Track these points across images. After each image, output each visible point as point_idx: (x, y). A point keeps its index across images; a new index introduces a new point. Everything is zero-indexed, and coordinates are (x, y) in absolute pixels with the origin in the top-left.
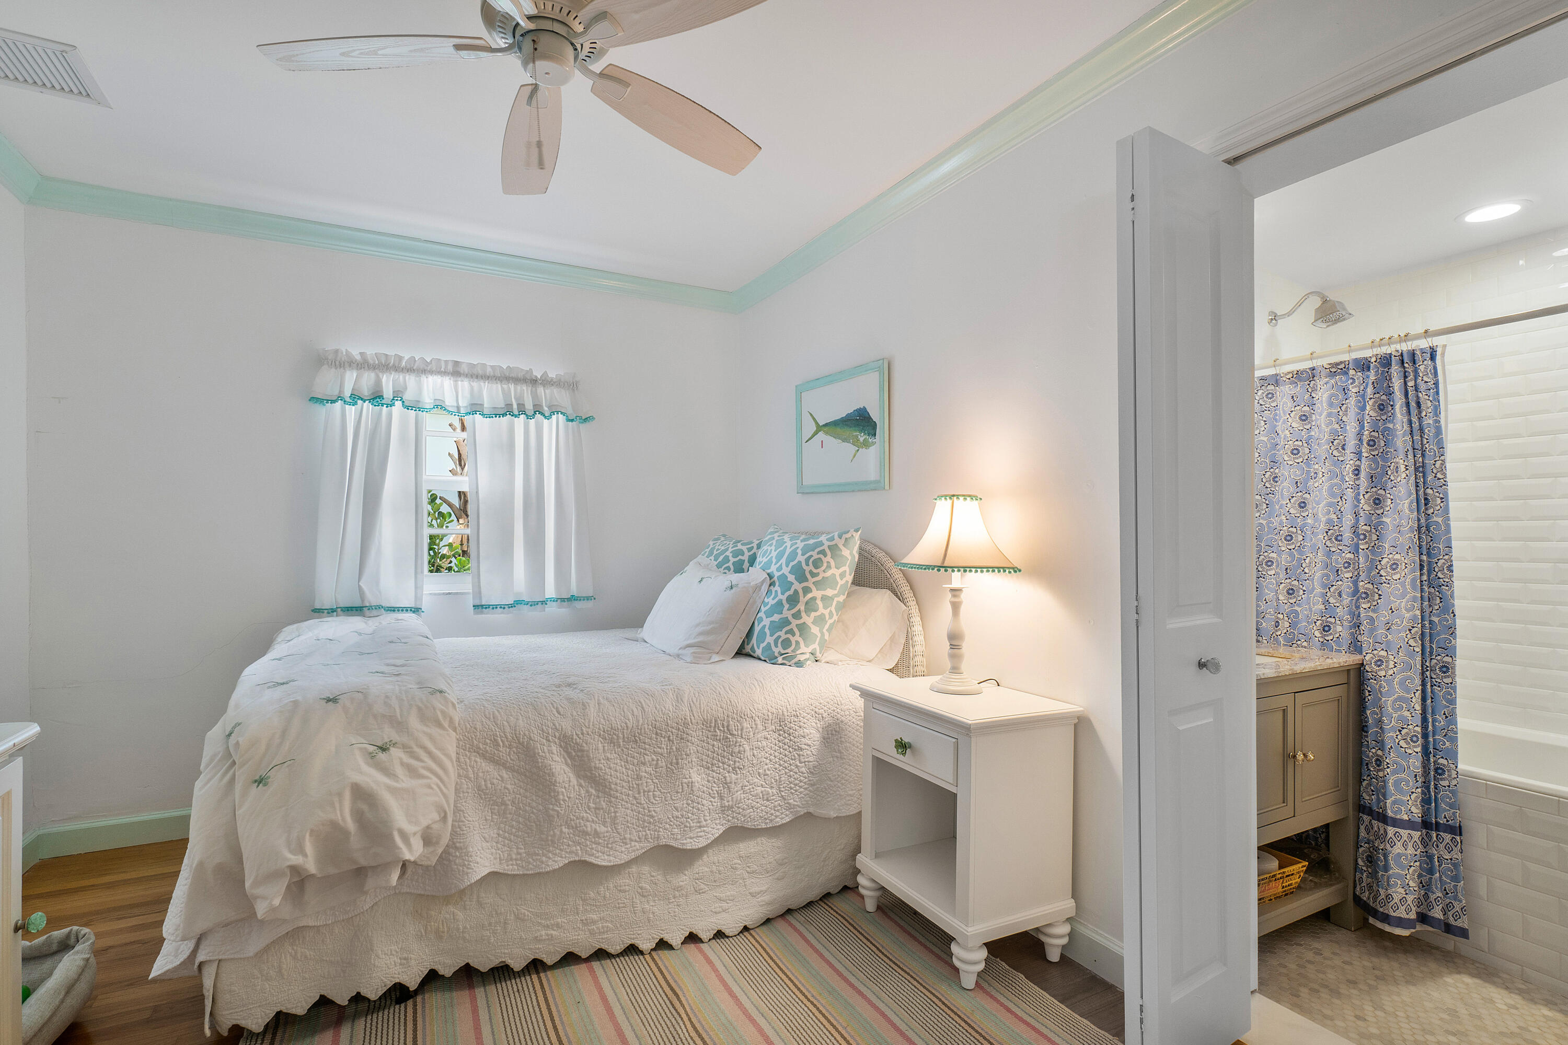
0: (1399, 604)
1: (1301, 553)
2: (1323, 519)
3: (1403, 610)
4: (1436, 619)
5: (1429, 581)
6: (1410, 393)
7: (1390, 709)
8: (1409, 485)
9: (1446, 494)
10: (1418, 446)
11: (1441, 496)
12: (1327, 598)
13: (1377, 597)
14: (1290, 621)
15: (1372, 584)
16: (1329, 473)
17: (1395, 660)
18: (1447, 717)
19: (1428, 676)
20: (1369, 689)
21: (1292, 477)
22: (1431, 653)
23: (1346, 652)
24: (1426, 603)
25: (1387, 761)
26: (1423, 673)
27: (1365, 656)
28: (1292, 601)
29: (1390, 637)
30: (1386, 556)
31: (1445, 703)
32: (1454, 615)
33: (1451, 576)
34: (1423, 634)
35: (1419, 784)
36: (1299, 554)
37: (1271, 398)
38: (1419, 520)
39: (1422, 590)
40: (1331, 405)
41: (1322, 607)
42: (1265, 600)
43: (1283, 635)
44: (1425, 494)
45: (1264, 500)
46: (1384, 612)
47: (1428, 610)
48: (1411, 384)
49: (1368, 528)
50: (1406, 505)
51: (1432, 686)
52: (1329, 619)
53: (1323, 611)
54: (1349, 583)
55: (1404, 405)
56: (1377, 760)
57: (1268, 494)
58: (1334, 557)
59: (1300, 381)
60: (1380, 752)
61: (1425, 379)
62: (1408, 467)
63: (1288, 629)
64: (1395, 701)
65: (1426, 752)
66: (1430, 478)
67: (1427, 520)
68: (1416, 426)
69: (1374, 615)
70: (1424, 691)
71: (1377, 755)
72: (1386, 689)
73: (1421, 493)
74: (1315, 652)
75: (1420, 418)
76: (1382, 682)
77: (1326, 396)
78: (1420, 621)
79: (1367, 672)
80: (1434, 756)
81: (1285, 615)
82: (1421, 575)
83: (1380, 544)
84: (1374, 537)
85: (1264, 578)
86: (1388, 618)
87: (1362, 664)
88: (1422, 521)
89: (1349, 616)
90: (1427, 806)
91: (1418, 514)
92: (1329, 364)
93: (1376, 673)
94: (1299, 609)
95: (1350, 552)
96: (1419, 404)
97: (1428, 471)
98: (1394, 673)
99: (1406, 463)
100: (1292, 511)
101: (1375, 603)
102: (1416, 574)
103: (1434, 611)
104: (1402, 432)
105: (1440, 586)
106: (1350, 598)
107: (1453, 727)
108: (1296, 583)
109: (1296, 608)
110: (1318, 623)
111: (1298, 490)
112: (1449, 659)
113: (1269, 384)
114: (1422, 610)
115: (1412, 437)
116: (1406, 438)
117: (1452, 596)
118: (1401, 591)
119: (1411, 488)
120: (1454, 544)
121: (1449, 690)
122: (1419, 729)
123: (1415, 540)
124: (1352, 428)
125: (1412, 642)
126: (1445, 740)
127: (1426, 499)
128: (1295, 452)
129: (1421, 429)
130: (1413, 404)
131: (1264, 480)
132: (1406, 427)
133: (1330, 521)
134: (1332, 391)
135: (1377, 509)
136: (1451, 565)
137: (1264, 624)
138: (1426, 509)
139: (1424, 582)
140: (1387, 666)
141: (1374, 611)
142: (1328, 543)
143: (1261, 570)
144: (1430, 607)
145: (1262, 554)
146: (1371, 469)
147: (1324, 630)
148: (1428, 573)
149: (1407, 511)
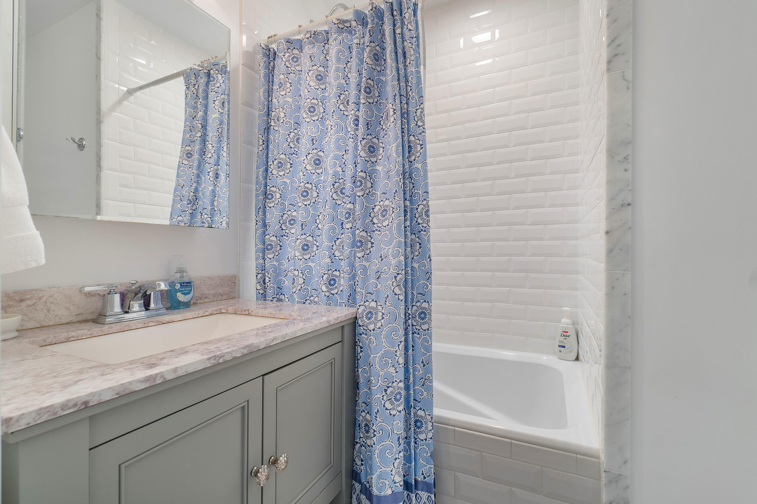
0: (387, 251)
1: (315, 209)
2: (331, 172)
3: (390, 256)
4: (416, 265)
5: (411, 228)
6: (398, 40)
7: (377, 366)
8: (397, 128)
9: (424, 141)
10: (403, 93)
11: (421, 142)
12: (333, 251)
13: (369, 245)
14: (304, 277)
15: (366, 232)
16: (336, 126)
17: (383, 311)
18: (424, 365)
19: (410, 324)
20: (361, 344)
21: (309, 134)
22: (412, 300)
23: (345, 305)
24: (409, 249)
25: (374, 428)
26: (406, 322)
27: (358, 309)
28: (307, 257)
29: (379, 286)
30: (378, 203)
31: (423, 351)
32: (430, 260)
33: (428, 221)
34: (406, 281)
35: (402, 447)
36: (314, 210)
37: (296, 62)
38: (404, 166)
39: (405, 237)
40: (338, 60)
41: (328, 260)
42: (288, 258)
43: (297, 291)
44: (409, 142)
45: (288, 160)
46: (375, 260)
47: (411, 256)
48: (398, 31)
49: (363, 175)
50: (394, 149)
51: (413, 333)
52: (335, 273)
53: (330, 264)
54: (349, 234)
55: (393, 51)
56: (366, 425)
57: (292, 154)
58: (340, 210)
59: (317, 42)
60: (368, 417)
61: (410, 27)
62: (395, 111)
63: (302, 285)
64: (382, 357)
65: (408, 407)
66: (413, 125)
67: (410, 167)
68: (402, 72)
69: (367, 264)
70: (406, 340)
71: (367, 420)
72: (375, 344)
73: (406, 138)
74: (322, 308)
75: (406, 66)
76: (372, 337)
77: (335, 51)
78: (404, 267)
79: (360, 326)
80: (414, 408)
81: (300, 272)
82: (405, 220)
83: (374, 191)
84: (369, 185)
85: (287, 236)
86: (378, 266)
87: (356, 318)
88: (406, 167)
89: (348, 268)
90: (408, 465)
91: (403, 160)
92: (338, 20)
93: (367, 327)
94: (312, 265)
95: (350, 202)
96: (404, 54)
97: (411, 119)
98: (382, 326)
99: (394, 107)
100: (308, 167)
101: (368, 252)
102: (401, 218)
103: (415, 257)
104: (391, 77)
105: (420, 232)
106: (350, 250)
107: (430, 375)
108: (310, 238)
109: (310, 264)
110: (325, 276)
111: (314, 147)
112: (425, 305)
113: (294, 48)
114: (405, 257)
115: (399, 84)
116: (394, 83)
117: (428, 241)
118: (389, 237)
119: (398, 132)
120: (430, 189)
121: (427, 336)
122: (402, 385)
123: (400, 184)
124: (353, 80)
125: (397, 291)
126: (423, 390)
127: (409, 147)
128: (312, 110)
129: (406, 77)
130: (400, 51)
131: (289, 140)
132: (394, 72)
133: (335, 174)
134: (340, 47)
135: (372, 157)
136: (428, 211)
137: (286, 282)
138: (410, 157)
139: (407, 227)
140: (376, 319)
141: (368, 260)
142: (335, 196)
143: (284, 228)
144: (412, 254)
145: (286, 212)
146: (367, 116)
147: (330, 284)
148: (410, 219)
149: (394, 154)
